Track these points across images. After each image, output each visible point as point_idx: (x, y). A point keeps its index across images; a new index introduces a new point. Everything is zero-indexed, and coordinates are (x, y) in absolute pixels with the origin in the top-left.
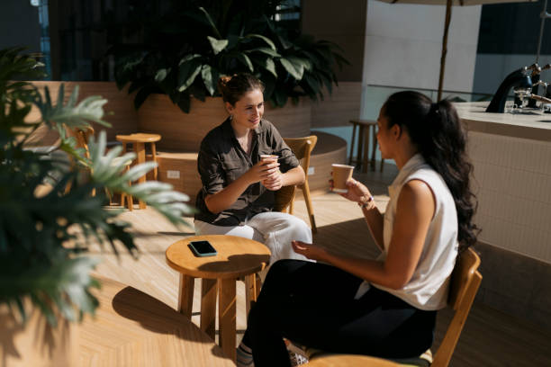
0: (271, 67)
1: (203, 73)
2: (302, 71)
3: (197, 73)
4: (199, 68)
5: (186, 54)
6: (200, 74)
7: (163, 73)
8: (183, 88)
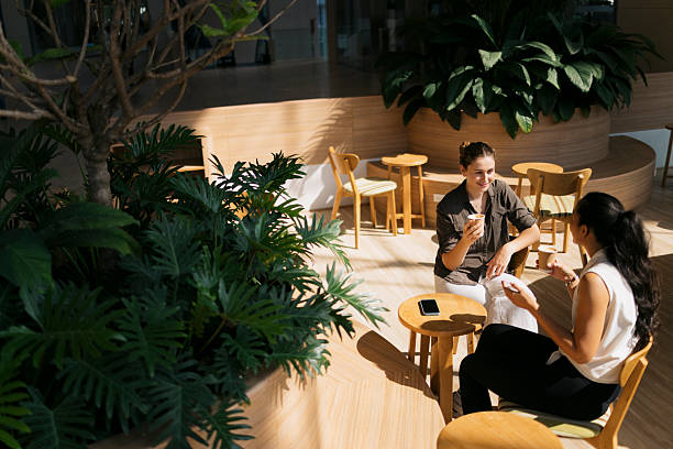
0: (553, 78)
1: (474, 88)
2: (590, 81)
3: (467, 89)
4: (470, 84)
5: (458, 66)
6: (471, 88)
7: (431, 89)
8: (451, 107)
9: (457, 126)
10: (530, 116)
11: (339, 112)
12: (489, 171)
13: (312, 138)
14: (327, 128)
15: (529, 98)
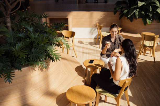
1: (136, 12)
7: (126, 11)
8: (129, 16)
9: (131, 21)
10: (151, 20)
11: (104, 15)
12: (115, 32)
13: (96, 21)
14: (100, 19)
15: (151, 15)
